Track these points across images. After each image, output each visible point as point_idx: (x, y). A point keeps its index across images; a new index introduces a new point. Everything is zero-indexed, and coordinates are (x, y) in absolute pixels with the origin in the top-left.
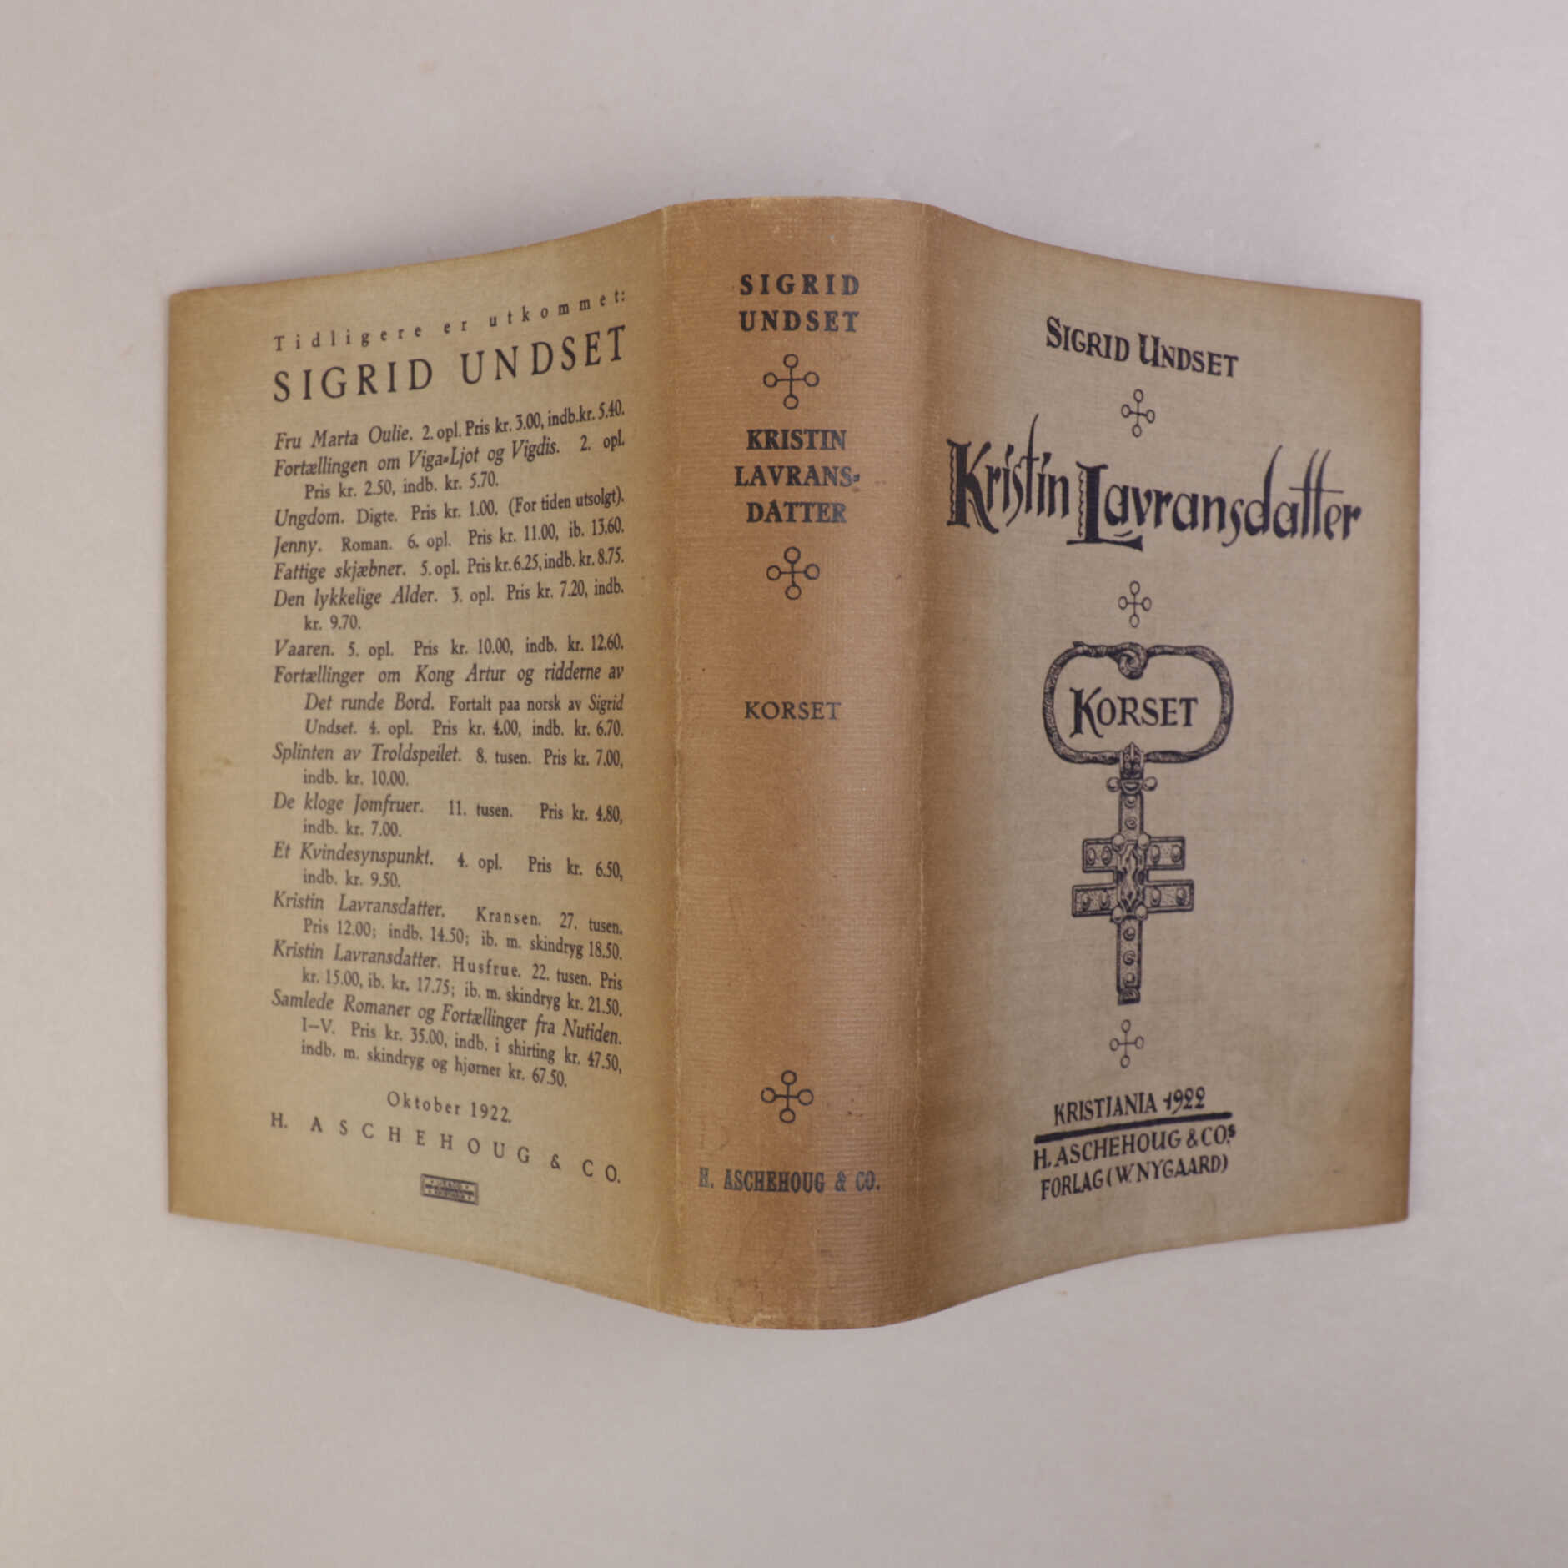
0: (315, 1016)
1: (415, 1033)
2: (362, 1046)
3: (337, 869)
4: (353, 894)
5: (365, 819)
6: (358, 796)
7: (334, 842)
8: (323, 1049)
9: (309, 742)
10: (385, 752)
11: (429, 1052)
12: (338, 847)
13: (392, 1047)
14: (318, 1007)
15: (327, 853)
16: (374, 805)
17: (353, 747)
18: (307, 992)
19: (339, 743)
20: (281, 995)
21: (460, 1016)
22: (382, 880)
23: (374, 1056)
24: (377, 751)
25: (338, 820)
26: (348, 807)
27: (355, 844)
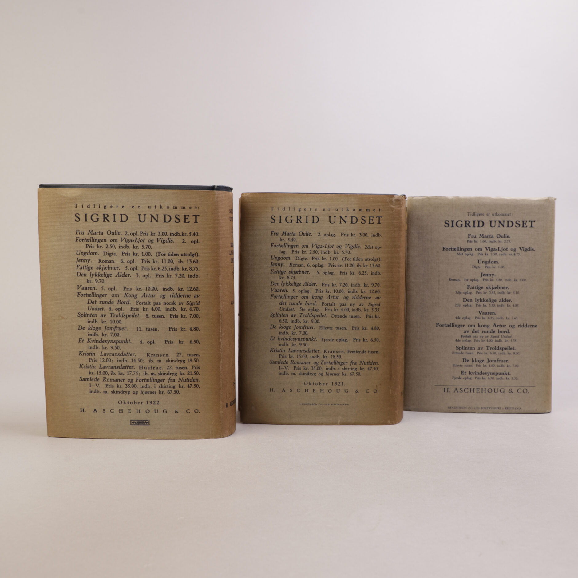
0: (93, 383)
1: (127, 386)
2: (109, 390)
3: (100, 345)
4: (104, 352)
5: (108, 332)
6: (106, 326)
7: (98, 338)
8: (97, 391)
9: (89, 312)
10: (114, 315)
11: (131, 390)
12: (99, 339)
13: (119, 389)
14: (94, 381)
15: (96, 341)
16: (111, 328)
17: (103, 314)
18: (91, 377)
19: (99, 313)
20: (82, 378)
21: (142, 380)
22: (114, 348)
23: (113, 392)
24: (112, 315)
25: (99, 333)
26: (103, 329)
27: (104, 339)
